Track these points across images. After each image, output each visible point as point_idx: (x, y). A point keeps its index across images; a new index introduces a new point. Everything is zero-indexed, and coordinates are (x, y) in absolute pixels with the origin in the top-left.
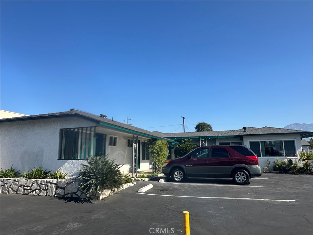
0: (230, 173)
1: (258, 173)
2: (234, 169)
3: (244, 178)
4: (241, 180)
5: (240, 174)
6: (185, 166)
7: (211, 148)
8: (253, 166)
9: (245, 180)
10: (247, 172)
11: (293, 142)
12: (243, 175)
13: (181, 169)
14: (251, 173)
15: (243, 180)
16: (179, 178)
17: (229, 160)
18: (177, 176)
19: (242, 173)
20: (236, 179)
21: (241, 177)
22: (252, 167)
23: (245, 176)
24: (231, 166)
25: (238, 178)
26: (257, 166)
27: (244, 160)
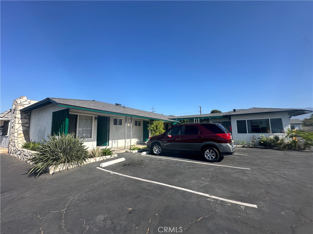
0: (200, 150)
1: (229, 151)
2: (203, 146)
3: (214, 155)
4: (210, 157)
5: (210, 151)
6: (162, 142)
7: (184, 126)
8: (223, 144)
9: (214, 157)
10: (216, 150)
12: (212, 153)
13: (159, 144)
14: (221, 151)
15: (212, 158)
17: (199, 137)
18: (156, 150)
19: (212, 151)
20: (206, 156)
21: (210, 154)
23: (214, 154)
24: (201, 143)
25: (207, 155)
26: (228, 144)
27: (215, 138)
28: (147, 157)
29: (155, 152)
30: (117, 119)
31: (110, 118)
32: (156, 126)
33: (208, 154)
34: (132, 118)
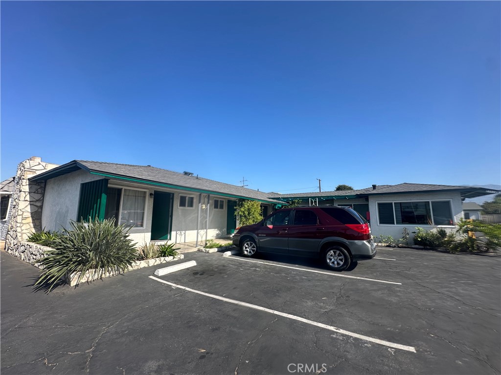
0: (319, 251)
1: (366, 254)
2: (327, 243)
3: (341, 260)
4: (336, 263)
5: (335, 253)
6: (258, 236)
7: (294, 210)
8: (356, 241)
9: (342, 263)
10: (346, 251)
11: (448, 203)
12: (339, 255)
13: (252, 240)
14: (353, 253)
15: (338, 264)
16: (250, 252)
17: (318, 229)
18: (248, 249)
19: (338, 252)
20: (328, 261)
21: (336, 258)
22: (355, 243)
23: (342, 257)
24: (321, 240)
25: (330, 259)
26: (365, 241)
27: (343, 232)
28: (232, 260)
29: (246, 253)
30: (185, 197)
31: (175, 195)
32: (249, 209)
33: (332, 257)
34: (210, 195)
